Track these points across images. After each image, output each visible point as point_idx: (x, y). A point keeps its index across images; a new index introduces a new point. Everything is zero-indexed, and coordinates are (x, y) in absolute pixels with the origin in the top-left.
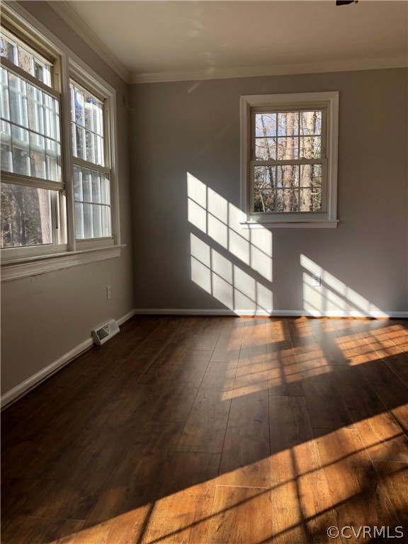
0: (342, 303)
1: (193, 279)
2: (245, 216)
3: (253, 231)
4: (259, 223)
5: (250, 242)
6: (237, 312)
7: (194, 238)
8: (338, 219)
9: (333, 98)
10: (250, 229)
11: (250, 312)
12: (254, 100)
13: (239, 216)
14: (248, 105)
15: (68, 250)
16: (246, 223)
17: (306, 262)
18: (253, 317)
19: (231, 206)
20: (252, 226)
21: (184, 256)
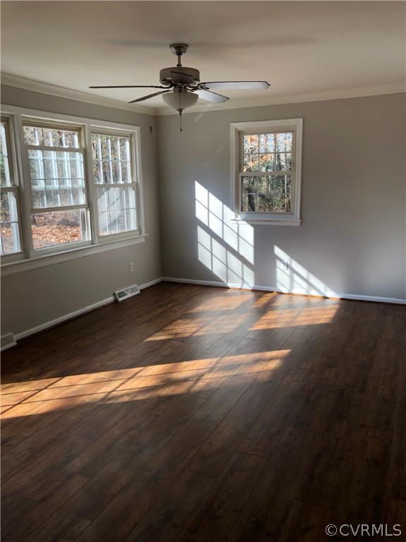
0: (305, 285)
1: (199, 259)
2: (234, 214)
3: (240, 226)
4: (244, 220)
5: (238, 234)
6: (229, 285)
7: (199, 229)
8: (301, 219)
9: (299, 123)
10: (238, 224)
11: (238, 285)
12: (241, 126)
13: (230, 214)
14: (236, 130)
15: (92, 244)
16: (235, 220)
17: (278, 251)
18: (240, 289)
19: (225, 206)
20: (239, 222)
21: (193, 242)
